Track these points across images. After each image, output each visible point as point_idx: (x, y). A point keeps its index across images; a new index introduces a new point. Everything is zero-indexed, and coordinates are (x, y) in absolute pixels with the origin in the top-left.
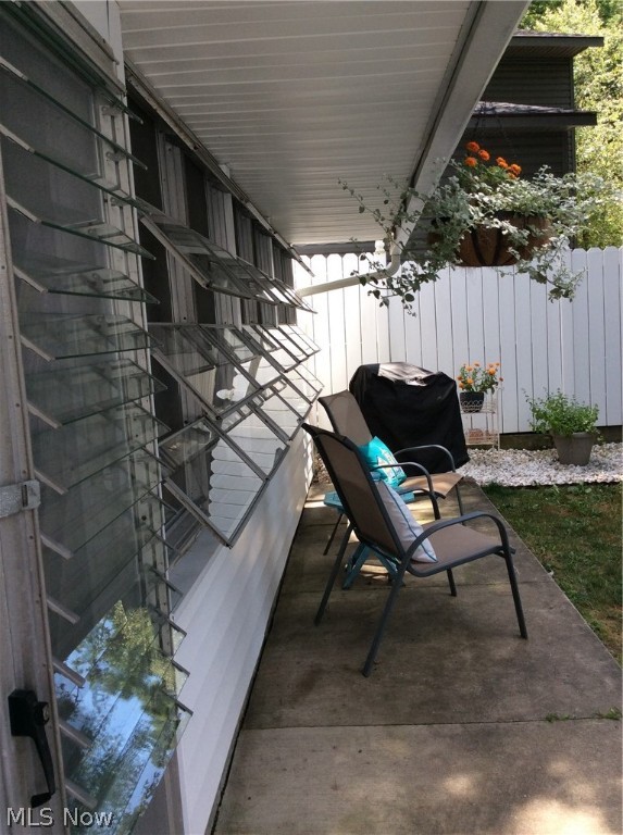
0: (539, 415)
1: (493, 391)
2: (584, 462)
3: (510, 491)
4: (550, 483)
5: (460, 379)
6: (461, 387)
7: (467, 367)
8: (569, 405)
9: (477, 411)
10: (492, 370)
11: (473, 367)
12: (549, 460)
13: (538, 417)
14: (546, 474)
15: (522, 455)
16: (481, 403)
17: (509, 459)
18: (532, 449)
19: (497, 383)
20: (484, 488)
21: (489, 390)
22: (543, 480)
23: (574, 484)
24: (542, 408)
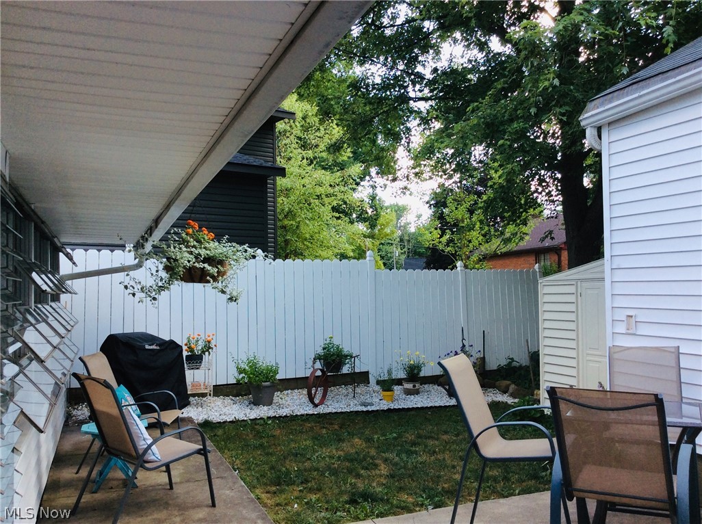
0: (241, 371)
1: (209, 354)
2: (269, 403)
3: (218, 425)
4: (245, 419)
5: (186, 345)
6: (186, 350)
7: (192, 336)
8: (261, 364)
9: (198, 368)
10: (209, 339)
11: (196, 336)
12: (247, 403)
13: (240, 373)
14: (244, 412)
15: (228, 400)
16: (200, 362)
17: (219, 403)
18: (236, 396)
19: (212, 348)
20: (199, 425)
21: (207, 353)
22: (241, 417)
23: (261, 418)
24: (244, 366)
